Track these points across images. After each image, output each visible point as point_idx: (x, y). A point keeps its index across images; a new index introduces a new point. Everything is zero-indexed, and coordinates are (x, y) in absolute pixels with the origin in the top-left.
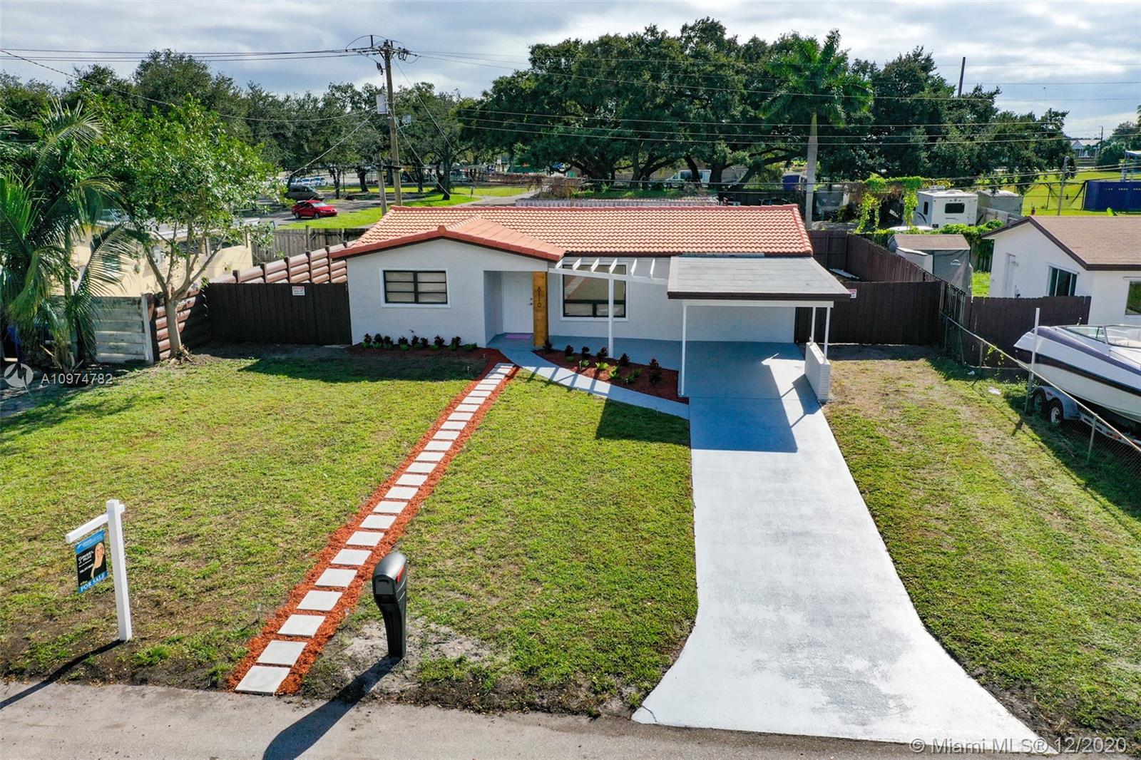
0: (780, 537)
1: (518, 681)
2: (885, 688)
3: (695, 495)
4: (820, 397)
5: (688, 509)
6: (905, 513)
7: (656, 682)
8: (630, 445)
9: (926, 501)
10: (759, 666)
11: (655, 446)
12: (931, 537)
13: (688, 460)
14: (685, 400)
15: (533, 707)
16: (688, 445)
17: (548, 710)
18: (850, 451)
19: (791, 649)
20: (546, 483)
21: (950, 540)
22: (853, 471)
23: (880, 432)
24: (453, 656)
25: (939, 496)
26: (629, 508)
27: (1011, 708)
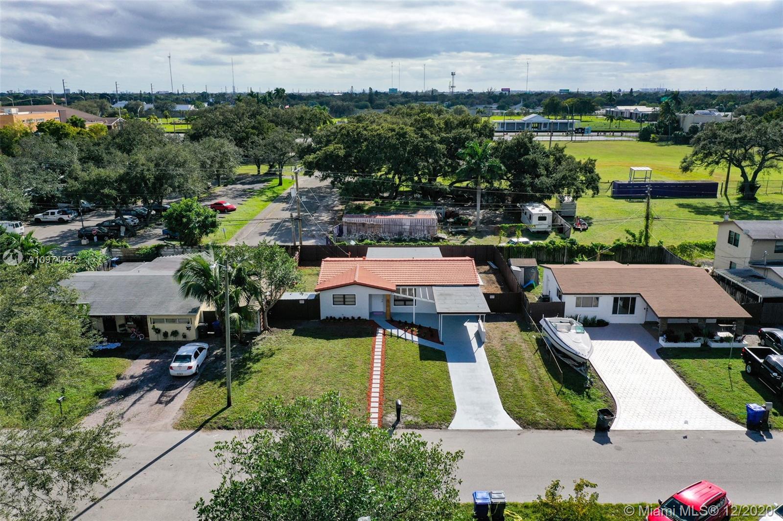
0: (473, 389)
1: (424, 424)
2: (494, 421)
3: (451, 378)
4: (483, 341)
5: (450, 382)
6: (502, 381)
7: (451, 422)
8: (431, 362)
9: (508, 377)
10: (470, 418)
11: (437, 362)
12: (508, 387)
13: (447, 366)
14: (442, 343)
15: (429, 428)
16: (446, 361)
17: (432, 428)
18: (491, 361)
19: (476, 415)
20: (412, 376)
21: (512, 388)
22: (491, 368)
23: (499, 354)
24: (409, 420)
25: (511, 376)
26: (435, 383)
27: (517, 423)
